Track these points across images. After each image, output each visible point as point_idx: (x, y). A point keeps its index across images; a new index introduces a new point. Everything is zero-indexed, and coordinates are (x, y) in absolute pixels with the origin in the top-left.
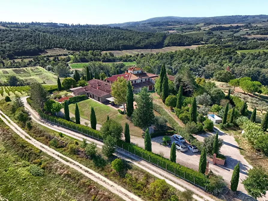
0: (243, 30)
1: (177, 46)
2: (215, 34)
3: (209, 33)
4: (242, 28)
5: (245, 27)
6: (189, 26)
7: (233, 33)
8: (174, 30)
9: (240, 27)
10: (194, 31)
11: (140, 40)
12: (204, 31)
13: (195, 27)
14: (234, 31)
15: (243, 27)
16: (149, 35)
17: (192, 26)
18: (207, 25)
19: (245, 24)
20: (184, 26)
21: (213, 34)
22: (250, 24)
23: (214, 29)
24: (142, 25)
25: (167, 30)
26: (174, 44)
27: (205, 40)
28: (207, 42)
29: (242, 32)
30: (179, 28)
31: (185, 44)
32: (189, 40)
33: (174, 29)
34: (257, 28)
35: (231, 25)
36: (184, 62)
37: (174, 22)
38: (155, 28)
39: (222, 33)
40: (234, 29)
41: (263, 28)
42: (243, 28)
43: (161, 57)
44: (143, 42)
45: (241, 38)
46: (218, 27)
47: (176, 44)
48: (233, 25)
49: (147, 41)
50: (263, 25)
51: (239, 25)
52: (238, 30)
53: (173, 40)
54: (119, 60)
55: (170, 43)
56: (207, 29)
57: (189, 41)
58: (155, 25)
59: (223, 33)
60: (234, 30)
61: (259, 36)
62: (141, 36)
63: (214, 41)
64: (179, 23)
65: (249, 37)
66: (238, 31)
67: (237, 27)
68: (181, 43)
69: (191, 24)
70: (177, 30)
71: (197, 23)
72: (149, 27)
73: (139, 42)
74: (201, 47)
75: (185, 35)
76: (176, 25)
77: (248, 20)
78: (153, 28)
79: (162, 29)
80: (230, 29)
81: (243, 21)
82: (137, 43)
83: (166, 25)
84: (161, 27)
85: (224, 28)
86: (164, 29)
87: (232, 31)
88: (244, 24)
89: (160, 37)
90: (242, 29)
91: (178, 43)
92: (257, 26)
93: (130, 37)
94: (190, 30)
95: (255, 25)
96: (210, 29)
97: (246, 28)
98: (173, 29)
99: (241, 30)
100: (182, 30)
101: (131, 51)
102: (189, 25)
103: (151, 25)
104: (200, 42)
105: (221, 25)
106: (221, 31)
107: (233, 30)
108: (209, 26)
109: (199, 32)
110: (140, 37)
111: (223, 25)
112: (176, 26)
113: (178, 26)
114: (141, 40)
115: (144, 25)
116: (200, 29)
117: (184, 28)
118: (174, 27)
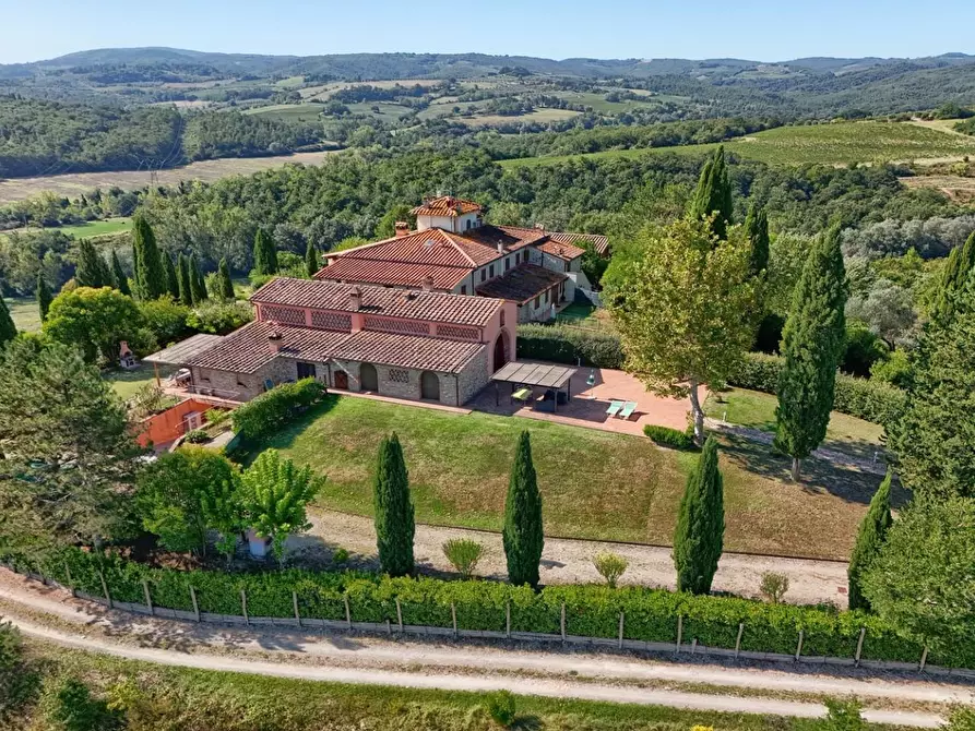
0: (438, 100)
1: (239, 157)
2: (356, 113)
3: (337, 111)
4: (433, 95)
5: (443, 93)
6: (250, 86)
7: (412, 110)
8: (192, 99)
9: (426, 90)
10: (279, 103)
11: (77, 137)
12: (313, 101)
13: (273, 89)
14: (413, 102)
15: (435, 91)
16: (109, 117)
17: (263, 85)
18: (316, 83)
19: (440, 81)
20: (230, 84)
21: (349, 113)
22: (453, 81)
23: (347, 97)
24: (50, 79)
25: (167, 99)
26: (227, 151)
27: (333, 133)
28: (343, 140)
29: (439, 106)
30: (216, 91)
31: (270, 149)
32: (278, 132)
33: (195, 94)
34: (477, 94)
35: (397, 85)
36: (335, 208)
37: (187, 68)
38: (110, 89)
39: (376, 109)
40: (410, 98)
41: (497, 93)
42: (438, 95)
43: (232, 196)
44: (94, 145)
45: (449, 127)
46: (358, 90)
47: (237, 151)
48: (401, 83)
49: (110, 139)
50: (494, 85)
51: (423, 84)
52: (422, 99)
53: (220, 133)
54: (13, 219)
55: (209, 145)
56: (324, 97)
57: (278, 137)
58: (107, 80)
59: (381, 110)
60: (412, 99)
61: (496, 119)
62: (72, 118)
63: (369, 137)
64: (206, 73)
65: (472, 123)
66: (425, 106)
67: (419, 91)
68: (251, 145)
69: (256, 78)
70: (208, 99)
71: (276, 73)
72: (82, 84)
73: (73, 144)
74: (343, 158)
75: (255, 115)
76: (195, 81)
77: (439, 69)
78: (100, 89)
79: (143, 93)
80: (399, 98)
81: (425, 72)
82: (64, 149)
83: (157, 80)
84: (136, 86)
85: (377, 94)
86: (151, 93)
87: (408, 105)
88: (435, 82)
89: (157, 123)
90: (433, 99)
91: (240, 144)
92: (476, 87)
93: (26, 125)
94: (261, 100)
95: (471, 86)
96: (333, 97)
97: (446, 95)
98: (190, 94)
99: (434, 102)
100: (230, 97)
101: (49, 180)
102: (250, 83)
103: (92, 79)
104: (316, 140)
105: (365, 84)
106: (375, 103)
107: (410, 102)
108: (328, 87)
109: (296, 106)
110: (71, 125)
111: (373, 85)
112: (198, 85)
113: (207, 86)
114: (78, 134)
115: (57, 78)
116: (299, 97)
117: (237, 94)
118: (191, 89)
